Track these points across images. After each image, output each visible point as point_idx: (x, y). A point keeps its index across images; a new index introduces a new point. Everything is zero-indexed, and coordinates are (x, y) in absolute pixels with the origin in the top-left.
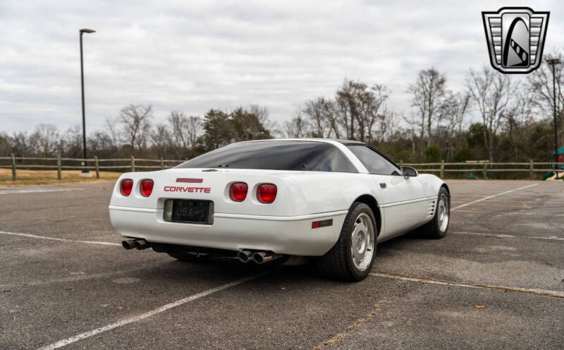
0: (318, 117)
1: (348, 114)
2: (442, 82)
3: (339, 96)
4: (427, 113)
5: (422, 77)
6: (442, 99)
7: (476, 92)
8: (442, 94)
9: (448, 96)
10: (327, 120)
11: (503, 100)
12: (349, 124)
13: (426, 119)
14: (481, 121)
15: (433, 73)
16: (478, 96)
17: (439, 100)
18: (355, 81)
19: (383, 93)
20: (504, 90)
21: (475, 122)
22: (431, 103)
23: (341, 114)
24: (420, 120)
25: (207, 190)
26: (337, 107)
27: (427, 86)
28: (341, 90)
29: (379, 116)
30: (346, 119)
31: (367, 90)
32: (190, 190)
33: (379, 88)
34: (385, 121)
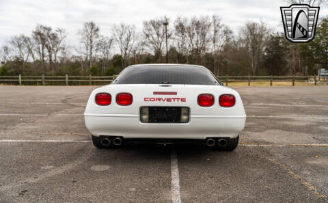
0: (20, 46)
1: (41, 46)
2: (97, 30)
3: (34, 34)
4: (89, 47)
5: (86, 26)
6: (98, 40)
7: (118, 37)
8: (98, 37)
9: (100, 38)
10: (26, 48)
11: (131, 42)
12: (41, 51)
13: (89, 51)
14: (120, 53)
15: (92, 25)
16: (118, 39)
17: (96, 40)
18: (44, 25)
19: (63, 34)
20: (131, 37)
21: (116, 53)
22: (91, 42)
23: (35, 45)
24: (85, 52)
25: (183, 100)
26: (33, 41)
27: (89, 31)
28: (35, 30)
29: (61, 48)
30: (39, 48)
31: (53, 31)
32: (169, 100)
33: (60, 31)
34: (65, 51)
